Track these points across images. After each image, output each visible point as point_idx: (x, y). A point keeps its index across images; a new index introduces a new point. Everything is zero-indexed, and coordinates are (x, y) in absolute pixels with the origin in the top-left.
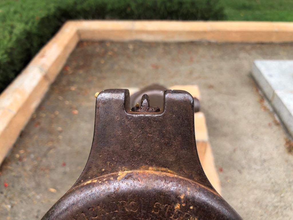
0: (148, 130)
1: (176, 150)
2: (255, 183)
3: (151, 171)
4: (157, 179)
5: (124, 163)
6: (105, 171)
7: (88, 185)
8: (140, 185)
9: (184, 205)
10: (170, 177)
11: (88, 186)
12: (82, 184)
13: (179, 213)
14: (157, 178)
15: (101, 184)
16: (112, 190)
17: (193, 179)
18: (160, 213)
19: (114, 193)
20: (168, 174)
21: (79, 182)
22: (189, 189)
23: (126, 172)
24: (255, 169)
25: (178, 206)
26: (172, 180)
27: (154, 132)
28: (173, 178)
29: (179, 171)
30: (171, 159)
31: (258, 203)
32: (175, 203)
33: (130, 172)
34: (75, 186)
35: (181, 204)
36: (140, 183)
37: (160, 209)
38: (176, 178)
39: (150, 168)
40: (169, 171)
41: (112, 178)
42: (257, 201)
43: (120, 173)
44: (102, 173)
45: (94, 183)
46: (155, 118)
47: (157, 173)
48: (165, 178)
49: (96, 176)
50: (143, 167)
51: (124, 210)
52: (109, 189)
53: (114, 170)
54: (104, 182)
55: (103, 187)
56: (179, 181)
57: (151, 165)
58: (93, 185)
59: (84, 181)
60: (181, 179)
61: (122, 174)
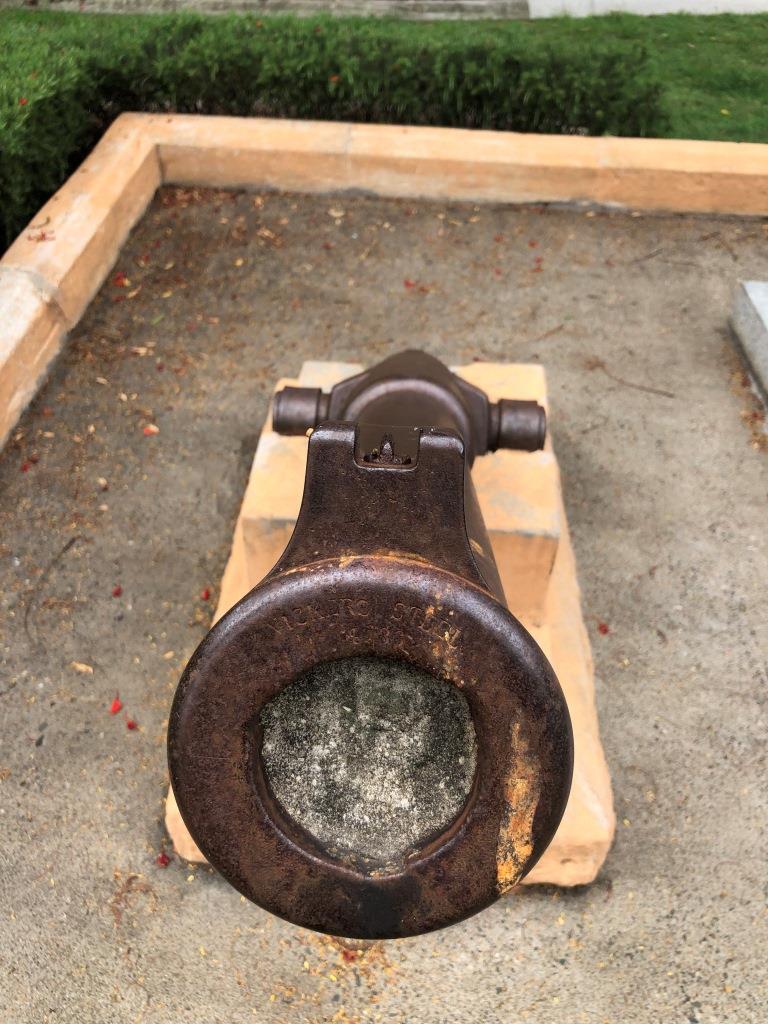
0: (390, 492)
1: (433, 527)
2: (706, 671)
3: (392, 557)
4: (401, 569)
5: (350, 544)
6: (319, 554)
7: (291, 574)
8: (375, 576)
9: (440, 609)
10: (421, 568)
11: (293, 577)
12: (282, 574)
13: (432, 620)
14: (401, 567)
15: (314, 573)
16: (332, 582)
17: (458, 573)
18: (403, 620)
19: (334, 586)
20: (419, 564)
21: (275, 572)
22: (449, 585)
23: (353, 557)
24: (710, 630)
25: (430, 611)
26: (424, 571)
27: (399, 496)
28: (426, 569)
29: (436, 559)
30: (424, 540)
31: (706, 729)
32: (427, 605)
33: (358, 557)
34: (268, 576)
35: (436, 607)
36: (375, 572)
37: (404, 614)
38: (431, 570)
39: (391, 553)
40: (421, 558)
41: (331, 566)
42: (704, 725)
43: (343, 559)
44: (314, 558)
45: (302, 572)
46: (402, 474)
47: (402, 561)
48: (414, 569)
49: (304, 562)
50: (380, 550)
51: (348, 613)
52: (326, 580)
53: (334, 553)
54: (318, 570)
55: (316, 578)
56: (434, 574)
57: (393, 549)
58: (301, 575)
59: (285, 570)
60: (438, 572)
61: (345, 560)
